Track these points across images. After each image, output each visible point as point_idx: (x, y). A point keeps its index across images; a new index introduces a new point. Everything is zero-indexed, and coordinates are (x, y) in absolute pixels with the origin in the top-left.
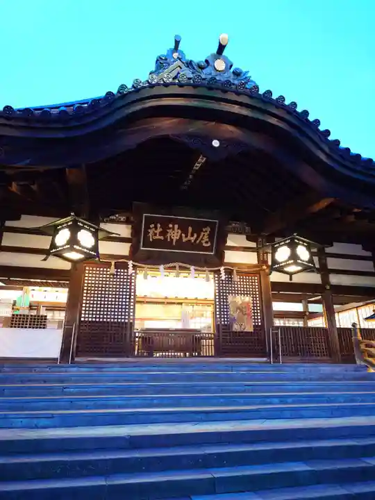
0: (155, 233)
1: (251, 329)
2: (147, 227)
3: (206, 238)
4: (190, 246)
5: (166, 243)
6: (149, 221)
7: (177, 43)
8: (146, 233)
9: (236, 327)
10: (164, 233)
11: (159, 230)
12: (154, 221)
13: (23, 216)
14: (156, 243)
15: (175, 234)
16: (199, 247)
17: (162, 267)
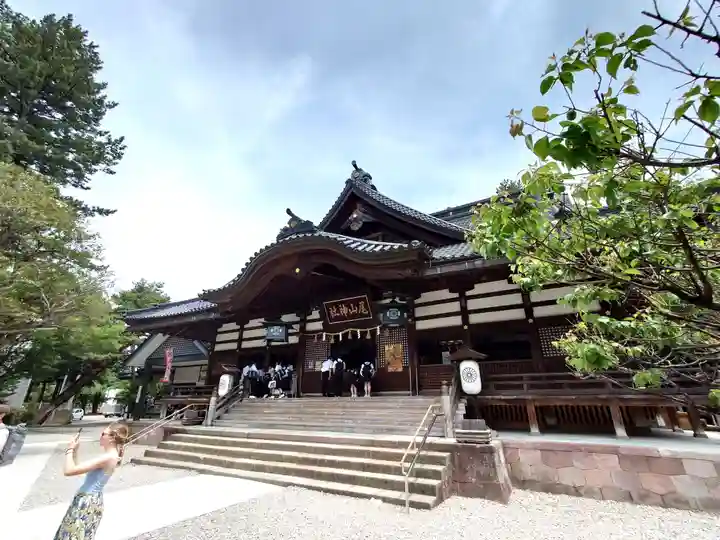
0: (333, 313)
1: (400, 370)
2: (329, 310)
3: (363, 308)
4: (354, 316)
5: (342, 318)
6: (328, 306)
8: (329, 314)
9: (390, 369)
10: (338, 311)
11: (335, 310)
12: (331, 305)
14: (337, 319)
15: (344, 310)
16: (362, 315)
17: (340, 334)
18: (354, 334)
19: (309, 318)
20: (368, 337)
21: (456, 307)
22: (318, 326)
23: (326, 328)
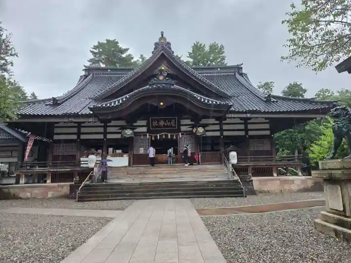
0: (155, 123)
2: (152, 122)
3: (173, 124)
4: (167, 126)
5: (159, 127)
6: (152, 120)
7: (162, 35)
8: (152, 124)
10: (158, 123)
11: (156, 122)
12: (155, 120)
13: (112, 121)
14: (156, 127)
15: (162, 123)
16: (171, 126)
17: (158, 135)
18: (166, 136)
19: (135, 124)
20: (175, 138)
21: (217, 127)
22: (144, 129)
23: (149, 131)
